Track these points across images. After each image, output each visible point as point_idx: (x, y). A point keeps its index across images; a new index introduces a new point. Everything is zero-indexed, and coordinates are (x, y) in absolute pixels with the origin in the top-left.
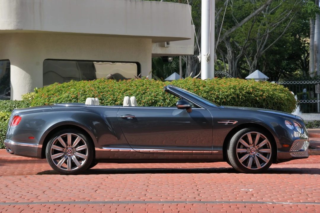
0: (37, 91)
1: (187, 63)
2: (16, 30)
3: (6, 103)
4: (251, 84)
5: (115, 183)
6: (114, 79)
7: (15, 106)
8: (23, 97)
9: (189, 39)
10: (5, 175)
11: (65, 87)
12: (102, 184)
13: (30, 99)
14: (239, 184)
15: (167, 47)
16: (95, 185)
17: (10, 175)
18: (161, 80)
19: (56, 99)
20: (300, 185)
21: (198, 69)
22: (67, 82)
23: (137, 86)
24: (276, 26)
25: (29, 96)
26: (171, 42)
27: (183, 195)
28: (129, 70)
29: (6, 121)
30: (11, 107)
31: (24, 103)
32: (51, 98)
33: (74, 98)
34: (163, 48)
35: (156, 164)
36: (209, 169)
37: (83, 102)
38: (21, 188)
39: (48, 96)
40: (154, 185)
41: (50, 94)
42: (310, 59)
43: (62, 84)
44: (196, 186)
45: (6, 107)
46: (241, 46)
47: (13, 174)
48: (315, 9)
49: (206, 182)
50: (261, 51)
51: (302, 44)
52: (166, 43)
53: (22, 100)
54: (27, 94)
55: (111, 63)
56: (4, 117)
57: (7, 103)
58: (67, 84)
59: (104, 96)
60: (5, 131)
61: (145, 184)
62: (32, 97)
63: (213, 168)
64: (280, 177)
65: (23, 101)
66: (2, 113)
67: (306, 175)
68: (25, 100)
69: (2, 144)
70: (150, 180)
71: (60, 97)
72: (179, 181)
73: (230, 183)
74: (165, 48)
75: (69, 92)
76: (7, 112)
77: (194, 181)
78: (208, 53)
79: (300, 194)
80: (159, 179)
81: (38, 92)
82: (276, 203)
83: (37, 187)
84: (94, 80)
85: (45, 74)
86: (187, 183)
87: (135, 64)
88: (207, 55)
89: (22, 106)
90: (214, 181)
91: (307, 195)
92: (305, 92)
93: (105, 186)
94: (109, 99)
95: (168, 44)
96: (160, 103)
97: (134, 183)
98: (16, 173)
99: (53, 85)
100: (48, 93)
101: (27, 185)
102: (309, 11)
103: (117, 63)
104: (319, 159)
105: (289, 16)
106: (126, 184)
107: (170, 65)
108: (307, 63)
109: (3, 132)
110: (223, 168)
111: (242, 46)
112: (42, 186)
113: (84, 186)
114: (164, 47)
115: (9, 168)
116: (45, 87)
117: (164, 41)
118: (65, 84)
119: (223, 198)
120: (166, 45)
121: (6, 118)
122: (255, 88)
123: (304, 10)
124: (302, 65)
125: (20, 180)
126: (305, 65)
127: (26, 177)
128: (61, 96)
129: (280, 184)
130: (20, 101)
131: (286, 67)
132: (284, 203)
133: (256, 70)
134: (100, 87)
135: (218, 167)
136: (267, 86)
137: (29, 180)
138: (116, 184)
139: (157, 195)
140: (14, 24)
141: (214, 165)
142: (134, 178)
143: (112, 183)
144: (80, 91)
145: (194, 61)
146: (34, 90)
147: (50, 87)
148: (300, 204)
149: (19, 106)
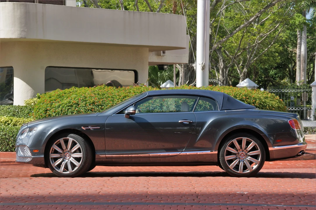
0: (39, 96)
1: (180, 71)
2: (20, 38)
3: (9, 108)
4: (244, 92)
5: (116, 185)
6: (114, 86)
7: (18, 111)
8: (26, 103)
9: (184, 48)
10: (11, 177)
11: (67, 93)
12: (104, 186)
13: (33, 104)
14: (235, 187)
15: (163, 56)
16: (97, 187)
17: (15, 177)
18: (158, 87)
19: (57, 104)
20: (292, 188)
21: (191, 77)
22: (68, 89)
23: (135, 93)
24: (265, 37)
25: (32, 101)
26: (166, 52)
27: (182, 197)
28: (127, 77)
29: (9, 125)
30: (14, 112)
31: (27, 108)
32: (53, 103)
33: (75, 104)
34: (159, 57)
35: (153, 168)
36: (204, 172)
37: (84, 107)
38: (28, 189)
39: (50, 102)
40: (154, 187)
41: (52, 100)
42: (297, 68)
43: (64, 90)
44: (194, 188)
45: (9, 112)
46: (231, 56)
47: (18, 176)
48: (303, 20)
49: (203, 185)
50: (251, 60)
51: (289, 54)
52: (162, 52)
53: (25, 105)
54: (30, 100)
55: (110, 71)
56: (8, 121)
57: (11, 108)
58: (69, 90)
59: (104, 102)
60: (9, 134)
61: (145, 187)
62: (35, 103)
63: (209, 172)
64: (273, 181)
65: (26, 107)
66: (6, 117)
67: (297, 179)
68: (28, 105)
69: (6, 148)
70: (149, 182)
71: (61, 103)
72: (178, 184)
73: (226, 187)
74: (161, 57)
75: (70, 98)
76: (10, 116)
77: (191, 183)
78: (203, 62)
79: (293, 197)
80: (158, 182)
81: (40, 98)
82: (271, 206)
83: (43, 188)
84: (94, 86)
85: (46, 80)
86: (185, 185)
87: (133, 72)
88: (202, 64)
89: (25, 111)
90: (210, 184)
91: (300, 198)
92: (292, 99)
93: (108, 188)
94: (108, 105)
95: (164, 53)
96: (157, 110)
97: (134, 185)
98: (21, 175)
99: (55, 91)
100: (51, 99)
101: (33, 187)
102: (297, 23)
103: (115, 71)
104: (308, 164)
105: (278, 27)
106: (127, 186)
107: (164, 73)
108: (294, 72)
109: (7, 136)
110: (217, 172)
111: (233, 56)
112: (47, 187)
113: (88, 188)
114: (160, 55)
115: (14, 170)
116: (47, 93)
117: (160, 50)
118: (67, 90)
119: (220, 200)
120: (162, 54)
121: (9, 122)
122: (247, 95)
123: (292, 22)
124: (290, 74)
125: (26, 181)
126: (292, 73)
127: (31, 179)
128: (63, 102)
129: (273, 188)
130: (23, 106)
131: (274, 76)
132: (278, 205)
133: (246, 78)
134: (100, 93)
135: (213, 171)
136: (259, 94)
137: (34, 182)
138: (118, 186)
139: (157, 197)
140: (18, 33)
141: (209, 169)
142: (134, 181)
143: (113, 185)
144: (81, 97)
145: (187, 69)
146: (37, 95)
147: (52, 93)
148: (294, 206)
149: (21, 111)
